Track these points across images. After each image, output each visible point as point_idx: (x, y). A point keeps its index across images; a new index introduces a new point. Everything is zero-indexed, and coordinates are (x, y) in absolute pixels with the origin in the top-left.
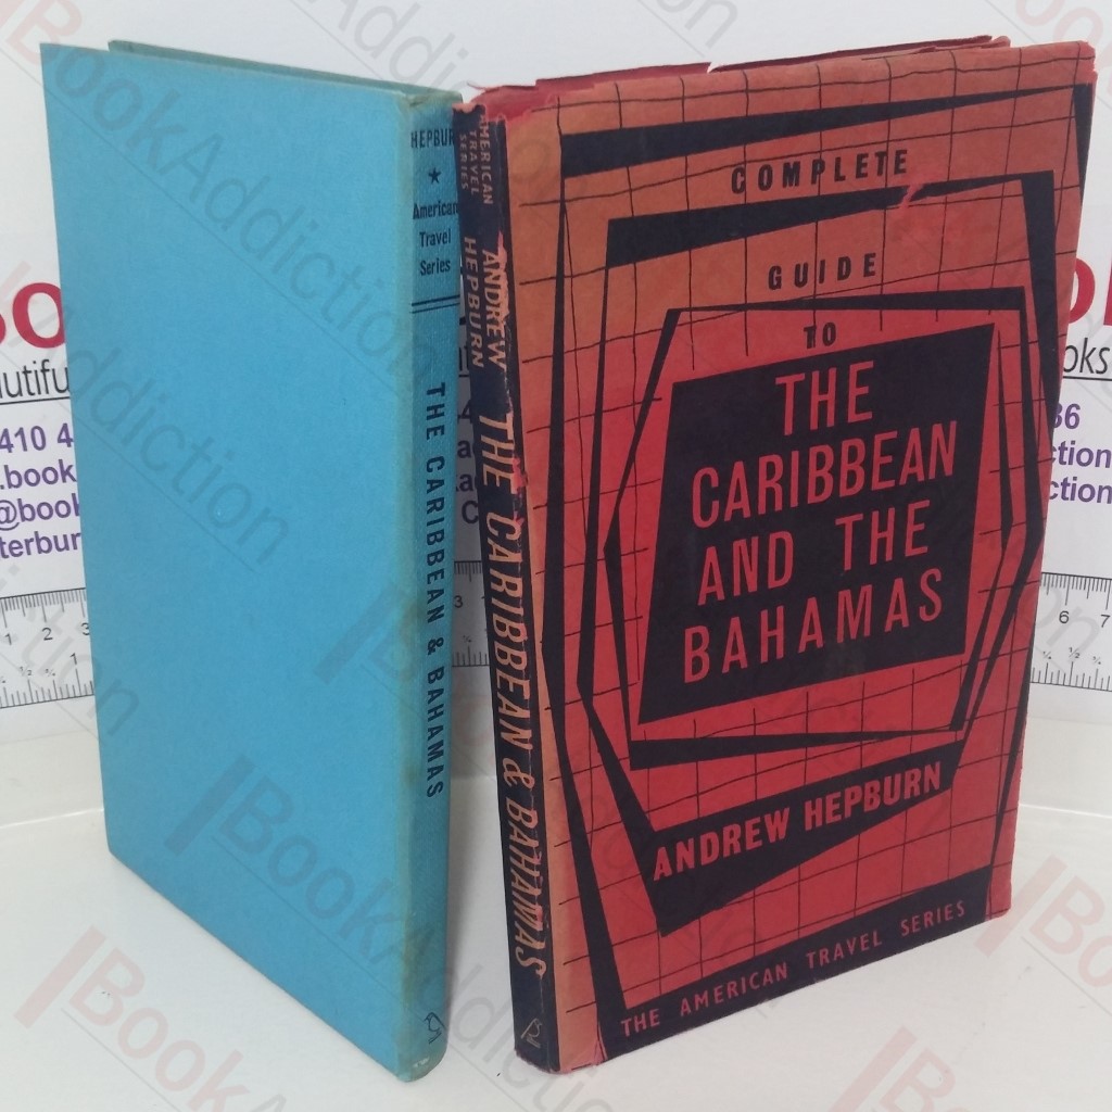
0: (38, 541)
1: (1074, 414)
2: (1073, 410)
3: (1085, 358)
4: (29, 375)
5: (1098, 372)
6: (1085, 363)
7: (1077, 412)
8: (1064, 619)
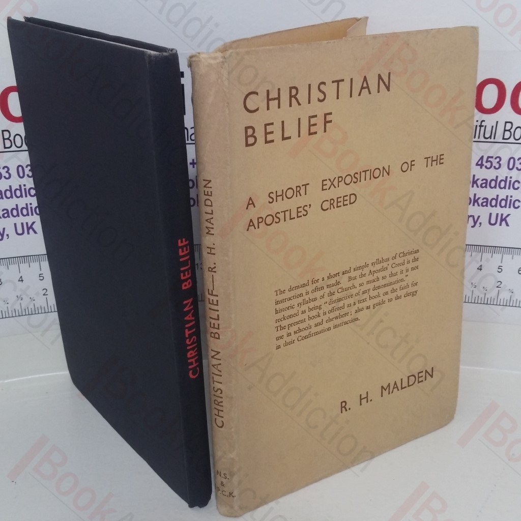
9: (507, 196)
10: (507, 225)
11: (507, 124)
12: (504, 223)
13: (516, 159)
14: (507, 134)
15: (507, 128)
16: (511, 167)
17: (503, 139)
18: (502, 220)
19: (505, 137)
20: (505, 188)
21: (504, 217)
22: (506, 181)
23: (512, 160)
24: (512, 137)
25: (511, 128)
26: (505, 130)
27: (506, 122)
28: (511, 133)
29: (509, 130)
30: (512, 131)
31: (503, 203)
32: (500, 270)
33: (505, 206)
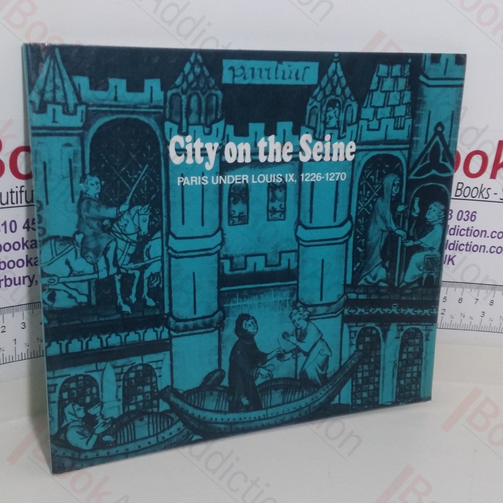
0: (6, 280)
1: (474, 216)
2: (474, 214)
3: (481, 192)
4: (13, 194)
5: (486, 198)
6: (481, 194)
7: (476, 215)
8: (460, 301)
9: (455, 241)
10: (453, 264)
11: (460, 184)
12: (451, 262)
13: (464, 212)
14: (459, 192)
15: (459, 188)
16: (459, 218)
17: (456, 196)
18: (449, 260)
19: (457, 195)
20: (453, 234)
21: (451, 257)
22: (455, 229)
23: (461, 213)
24: (462, 195)
25: (462, 187)
26: (457, 189)
27: (459, 183)
28: (462, 191)
29: (460, 189)
30: (463, 190)
31: (452, 247)
32: (445, 300)
33: (453, 249)
